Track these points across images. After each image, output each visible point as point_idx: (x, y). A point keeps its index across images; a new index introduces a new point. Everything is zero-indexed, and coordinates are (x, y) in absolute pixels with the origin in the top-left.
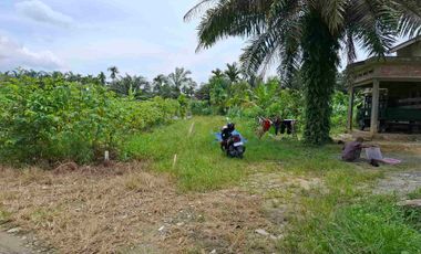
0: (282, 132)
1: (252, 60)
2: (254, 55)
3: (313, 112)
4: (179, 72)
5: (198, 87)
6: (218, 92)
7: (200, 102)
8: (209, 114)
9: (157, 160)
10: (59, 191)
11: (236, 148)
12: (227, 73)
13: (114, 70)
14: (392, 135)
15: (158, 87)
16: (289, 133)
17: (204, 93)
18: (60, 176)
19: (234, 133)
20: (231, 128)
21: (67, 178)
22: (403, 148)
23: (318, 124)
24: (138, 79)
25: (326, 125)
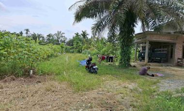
0: (109, 61)
1: (97, 29)
2: (98, 27)
3: (124, 53)
4: (59, 33)
5: (67, 40)
6: (77, 43)
7: (69, 47)
8: (73, 52)
9: (57, 74)
10: (8, 92)
11: (94, 69)
12: (82, 34)
13: (27, 30)
14: (153, 64)
15: (49, 39)
16: (112, 62)
17: (71, 43)
18: (7, 84)
19: (92, 62)
20: (91, 59)
21: (11, 85)
22: (159, 69)
23: (126, 58)
24: (39, 35)
25: (129, 59)
